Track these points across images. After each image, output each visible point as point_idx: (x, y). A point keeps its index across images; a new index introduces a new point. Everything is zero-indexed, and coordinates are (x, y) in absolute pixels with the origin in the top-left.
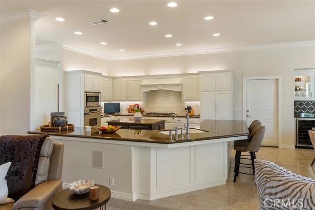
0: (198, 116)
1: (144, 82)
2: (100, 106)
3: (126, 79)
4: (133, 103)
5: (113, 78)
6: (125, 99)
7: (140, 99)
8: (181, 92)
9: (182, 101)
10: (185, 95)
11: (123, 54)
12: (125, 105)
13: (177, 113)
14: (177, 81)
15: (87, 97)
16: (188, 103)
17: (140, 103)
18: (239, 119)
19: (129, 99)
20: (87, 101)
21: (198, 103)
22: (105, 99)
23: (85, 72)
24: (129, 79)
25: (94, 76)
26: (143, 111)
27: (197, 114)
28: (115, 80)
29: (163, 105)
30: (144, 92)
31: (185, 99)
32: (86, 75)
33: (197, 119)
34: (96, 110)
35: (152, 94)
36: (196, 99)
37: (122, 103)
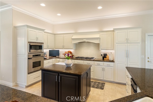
0: (113, 61)
1: (74, 37)
2: (43, 52)
3: (62, 35)
4: (67, 50)
5: (55, 34)
6: (62, 48)
7: (71, 48)
8: (99, 44)
9: (100, 50)
10: (102, 46)
12: (62, 51)
13: (96, 57)
14: (97, 36)
15: (31, 46)
17: (72, 51)
19: (65, 48)
21: (113, 51)
22: (49, 48)
24: (65, 35)
25: (37, 31)
26: (74, 55)
27: (112, 59)
28: (56, 36)
29: (87, 52)
30: (74, 43)
31: (102, 48)
32: (29, 29)
33: (112, 63)
34: (40, 55)
36: (110, 48)
37: (60, 50)
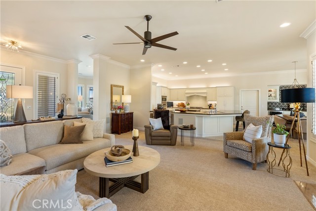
0: (215, 109)
1: (187, 92)
4: (180, 102)
5: (170, 89)
7: (184, 100)
8: (206, 97)
10: (208, 98)
11: (177, 78)
12: (176, 103)
13: (204, 107)
14: (205, 91)
15: (162, 98)
16: (210, 102)
17: (184, 102)
18: (237, 110)
20: (162, 100)
21: (216, 102)
22: (168, 100)
23: (162, 87)
25: (165, 89)
27: (214, 107)
30: (187, 97)
31: (208, 100)
35: (191, 97)
36: (214, 100)
37: (174, 102)
